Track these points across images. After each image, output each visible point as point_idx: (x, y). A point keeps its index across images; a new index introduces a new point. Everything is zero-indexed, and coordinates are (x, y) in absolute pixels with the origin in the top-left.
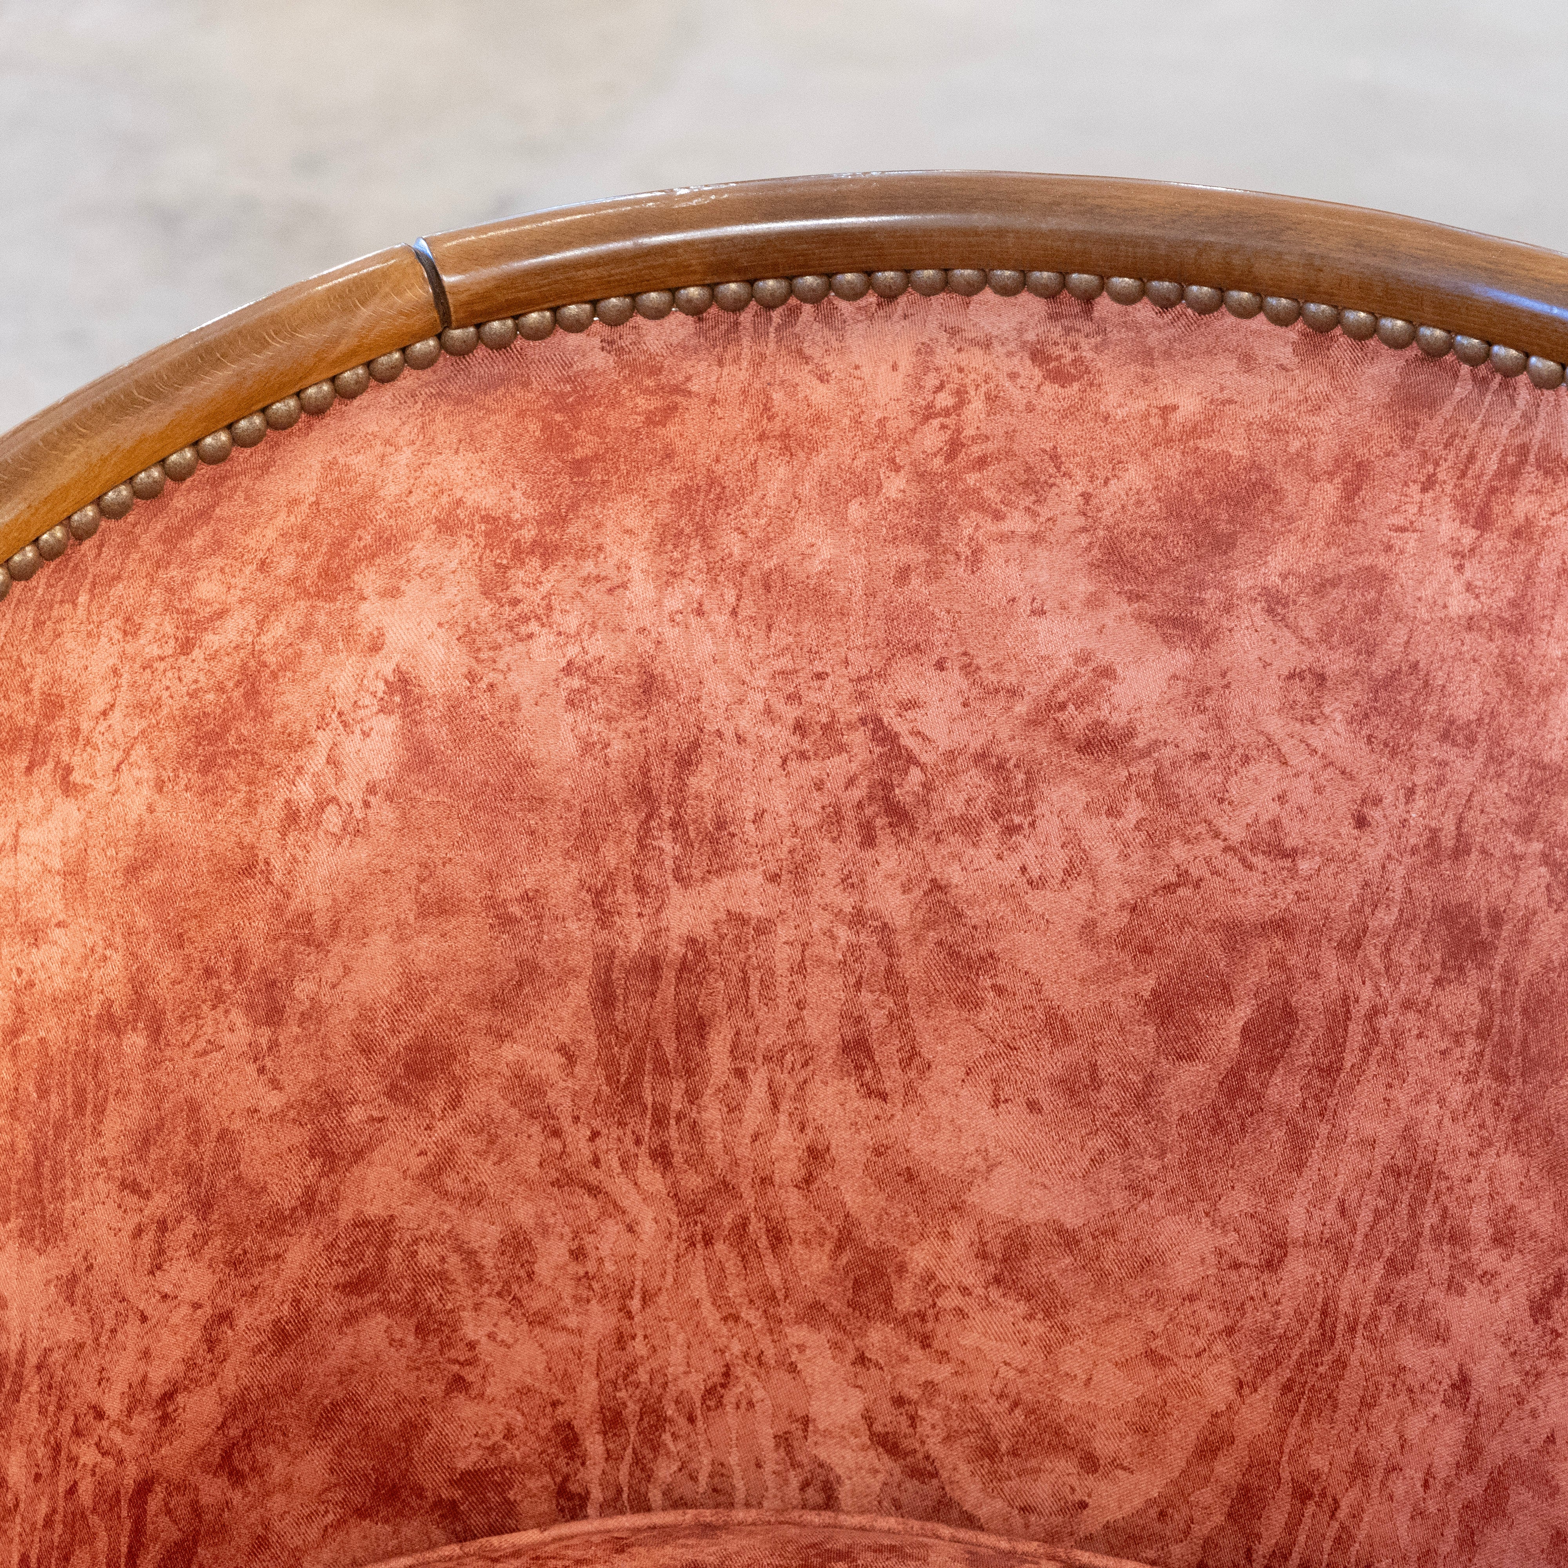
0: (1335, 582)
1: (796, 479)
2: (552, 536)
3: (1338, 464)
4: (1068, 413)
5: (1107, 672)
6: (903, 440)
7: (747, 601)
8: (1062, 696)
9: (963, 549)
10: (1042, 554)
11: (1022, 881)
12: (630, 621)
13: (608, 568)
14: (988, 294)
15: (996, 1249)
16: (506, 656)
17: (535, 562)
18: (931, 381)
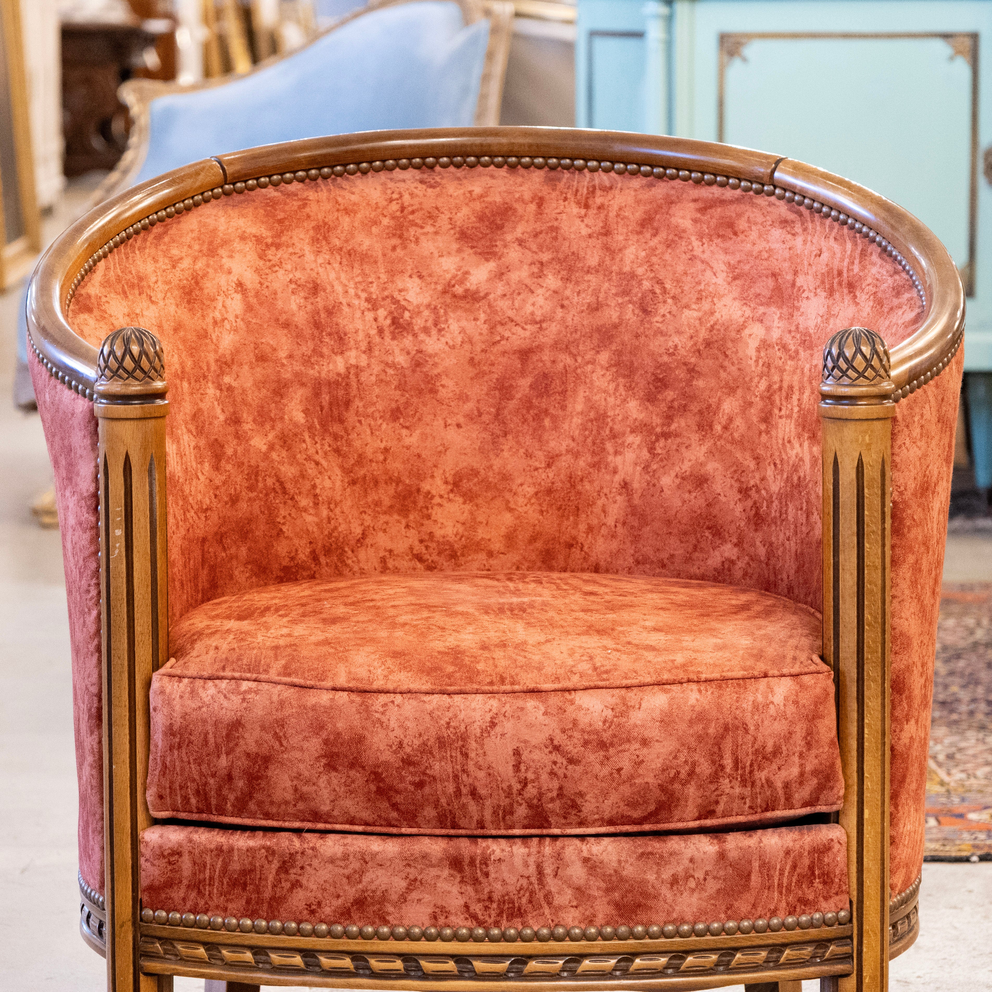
0: (541, 232)
1: (353, 222)
2: (278, 241)
3: (533, 199)
4: (438, 196)
5: (467, 273)
6: (385, 208)
7: (344, 260)
8: (453, 282)
9: (413, 239)
10: (439, 238)
11: (447, 348)
12: (307, 266)
13: (297, 250)
14: (397, 170)
15: (450, 479)
16: (270, 277)
17: (273, 249)
18: (389, 192)
